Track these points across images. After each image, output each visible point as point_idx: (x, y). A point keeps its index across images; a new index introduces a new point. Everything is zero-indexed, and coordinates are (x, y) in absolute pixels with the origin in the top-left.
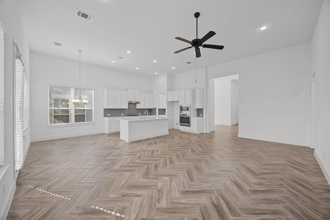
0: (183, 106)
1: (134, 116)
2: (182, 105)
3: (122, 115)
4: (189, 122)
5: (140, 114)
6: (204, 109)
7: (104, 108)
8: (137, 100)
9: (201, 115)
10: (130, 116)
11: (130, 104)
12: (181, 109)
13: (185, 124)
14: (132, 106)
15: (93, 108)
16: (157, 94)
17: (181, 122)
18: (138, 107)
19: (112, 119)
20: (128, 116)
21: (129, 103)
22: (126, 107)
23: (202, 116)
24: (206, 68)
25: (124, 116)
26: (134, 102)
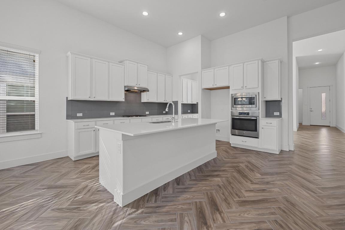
0: (239, 95)
1: (137, 116)
2: (237, 94)
3: (112, 114)
4: (256, 130)
5: (147, 113)
6: (283, 101)
7: (67, 98)
8: (143, 85)
9: (277, 114)
10: (129, 116)
11: (128, 91)
12: (235, 101)
13: (245, 132)
14: (132, 96)
15: (36, 98)
16: (180, 76)
17: (234, 127)
18: (145, 98)
19: (87, 123)
20: (123, 116)
21: (126, 89)
22: (121, 97)
23: (280, 116)
24: (288, 17)
25: (116, 116)
26: (136, 88)
